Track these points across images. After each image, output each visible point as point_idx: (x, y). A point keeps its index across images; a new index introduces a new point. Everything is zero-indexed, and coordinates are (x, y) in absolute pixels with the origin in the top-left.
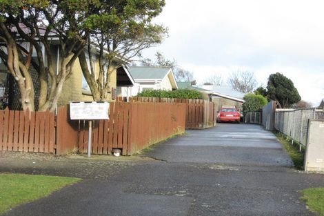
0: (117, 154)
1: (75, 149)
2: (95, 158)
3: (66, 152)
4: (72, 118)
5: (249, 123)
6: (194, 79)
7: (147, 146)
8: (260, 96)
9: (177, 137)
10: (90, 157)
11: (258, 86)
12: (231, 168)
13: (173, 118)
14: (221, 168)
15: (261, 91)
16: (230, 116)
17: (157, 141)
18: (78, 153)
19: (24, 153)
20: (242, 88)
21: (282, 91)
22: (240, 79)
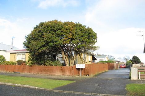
0: (88, 76)
1: (78, 75)
2: (82, 77)
3: (76, 75)
4: (77, 68)
5: (128, 68)
6: (115, 58)
7: (96, 74)
8: (130, 61)
9: (105, 72)
10: (81, 76)
11: (130, 59)
12: (112, 79)
13: (104, 67)
14: (110, 79)
15: (131, 60)
16: (123, 66)
17: (99, 73)
18: (79, 76)
19: (66, 76)
20: (127, 60)
21: (136, 60)
22: (126, 58)
